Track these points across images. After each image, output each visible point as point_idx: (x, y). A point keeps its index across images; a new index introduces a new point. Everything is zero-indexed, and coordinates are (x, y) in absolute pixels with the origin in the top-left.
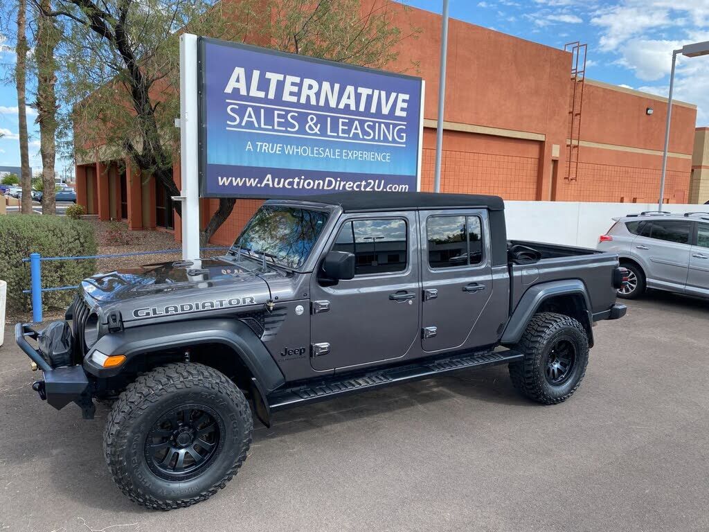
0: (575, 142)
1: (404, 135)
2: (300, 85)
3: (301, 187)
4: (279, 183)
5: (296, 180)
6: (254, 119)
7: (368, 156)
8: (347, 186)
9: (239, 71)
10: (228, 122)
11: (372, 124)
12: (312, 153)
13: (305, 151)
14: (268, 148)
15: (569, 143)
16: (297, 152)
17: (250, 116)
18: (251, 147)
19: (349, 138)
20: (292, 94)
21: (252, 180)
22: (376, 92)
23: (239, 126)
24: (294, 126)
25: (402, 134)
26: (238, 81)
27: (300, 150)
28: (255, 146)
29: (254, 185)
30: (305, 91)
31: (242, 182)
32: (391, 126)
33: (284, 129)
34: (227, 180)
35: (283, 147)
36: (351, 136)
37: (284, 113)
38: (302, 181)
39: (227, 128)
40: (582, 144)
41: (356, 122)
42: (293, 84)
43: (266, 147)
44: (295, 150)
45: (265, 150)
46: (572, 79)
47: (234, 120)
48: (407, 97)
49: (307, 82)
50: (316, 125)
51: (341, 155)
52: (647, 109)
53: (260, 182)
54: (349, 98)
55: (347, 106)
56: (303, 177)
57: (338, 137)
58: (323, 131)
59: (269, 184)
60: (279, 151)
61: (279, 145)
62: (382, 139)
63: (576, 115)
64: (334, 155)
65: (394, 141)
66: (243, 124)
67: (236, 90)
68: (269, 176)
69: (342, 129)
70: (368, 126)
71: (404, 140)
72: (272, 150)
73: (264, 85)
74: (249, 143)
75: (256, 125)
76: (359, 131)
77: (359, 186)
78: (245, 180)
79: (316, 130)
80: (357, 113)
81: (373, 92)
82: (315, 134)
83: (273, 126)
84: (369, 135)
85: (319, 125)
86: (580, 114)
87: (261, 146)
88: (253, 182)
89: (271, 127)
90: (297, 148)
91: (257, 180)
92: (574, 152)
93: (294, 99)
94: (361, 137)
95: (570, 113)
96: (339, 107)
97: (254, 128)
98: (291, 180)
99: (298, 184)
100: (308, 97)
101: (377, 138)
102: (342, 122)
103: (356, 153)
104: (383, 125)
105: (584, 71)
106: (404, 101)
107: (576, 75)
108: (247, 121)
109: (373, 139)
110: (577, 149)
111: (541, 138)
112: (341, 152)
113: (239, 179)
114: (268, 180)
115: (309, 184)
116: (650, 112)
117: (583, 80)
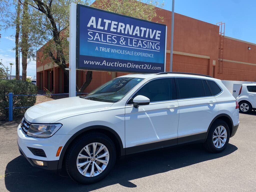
0: (221, 60)
1: (159, 47)
2: (117, 25)
3: (117, 66)
4: (109, 64)
5: (116, 63)
6: (99, 38)
7: (144, 55)
8: (136, 66)
9: (93, 18)
10: (88, 39)
11: (146, 42)
12: (122, 52)
13: (119, 52)
14: (104, 50)
15: (219, 60)
16: (116, 52)
17: (97, 36)
18: (97, 49)
20: (114, 28)
21: (98, 62)
22: (148, 29)
23: (93, 40)
24: (115, 42)
25: (158, 47)
26: (93, 22)
27: (117, 51)
28: (99, 49)
29: (98, 64)
30: (119, 28)
31: (94, 63)
32: (154, 43)
33: (111, 42)
34: (88, 62)
35: (110, 50)
36: (138, 46)
37: (111, 36)
38: (118, 64)
39: (88, 41)
40: (224, 60)
41: (140, 41)
42: (115, 25)
43: (103, 49)
44: (115, 51)
45: (103, 50)
46: (219, 36)
47: (91, 38)
48: (160, 32)
49: (120, 24)
50: (124, 41)
52: (248, 48)
53: (101, 63)
54: (137, 31)
55: (136, 34)
56: (118, 62)
57: (133, 46)
58: (127, 44)
59: (105, 64)
60: (109, 51)
61: (109, 49)
62: (150, 48)
64: (131, 54)
65: (155, 49)
66: (95, 39)
67: (92, 26)
68: (105, 61)
69: (134, 43)
71: (159, 49)
72: (106, 50)
73: (103, 24)
74: (97, 47)
75: (100, 40)
76: (141, 45)
77: (141, 67)
79: (124, 43)
80: (140, 37)
82: (124, 45)
83: (107, 41)
84: (145, 46)
86: (223, 49)
87: (102, 49)
91: (100, 62)
93: (115, 31)
94: (142, 47)
95: (219, 48)
96: (133, 35)
97: (98, 41)
98: (114, 63)
100: (121, 30)
102: (134, 41)
103: (140, 54)
104: (150, 43)
105: (224, 33)
107: (221, 35)
108: (96, 38)
109: (147, 48)
110: (222, 62)
111: (208, 57)
112: (134, 53)
113: (92, 62)
114: (104, 63)
115: (121, 65)
116: (250, 49)
117: (224, 36)
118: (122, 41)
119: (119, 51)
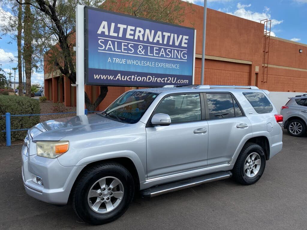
0: (266, 65)
2: (135, 31)
3: (135, 80)
4: (124, 78)
5: (133, 77)
6: (112, 47)
7: (168, 66)
8: (158, 80)
9: (105, 23)
10: (99, 48)
11: (170, 50)
12: (141, 64)
14: (119, 61)
15: (263, 66)
16: (133, 63)
17: (110, 45)
18: (110, 60)
19: (159, 57)
20: (130, 35)
21: (111, 76)
22: (172, 35)
23: (104, 50)
24: (132, 51)
25: (185, 55)
26: (104, 28)
27: (135, 62)
28: (112, 60)
29: (112, 79)
30: (137, 34)
31: (106, 77)
32: (180, 51)
33: (127, 52)
34: (98, 76)
35: (126, 61)
36: (160, 55)
37: (127, 44)
38: (136, 77)
39: (99, 51)
40: (269, 66)
41: (163, 49)
42: (131, 30)
43: (118, 60)
44: (132, 62)
45: (117, 61)
46: (264, 36)
47: (102, 47)
48: (187, 37)
49: (138, 29)
50: (142, 50)
51: (155, 65)
52: (300, 50)
53: (115, 77)
54: (159, 37)
55: (158, 41)
56: (136, 75)
57: (153, 56)
58: (146, 53)
59: (119, 79)
60: (124, 62)
61: (124, 60)
62: (175, 57)
63: (266, 52)
64: (152, 65)
65: (181, 58)
66: (107, 49)
67: (103, 33)
68: (119, 75)
69: (156, 52)
70: (169, 51)
71: (186, 58)
72: (121, 62)
73: (117, 30)
74: (110, 58)
75: (113, 50)
76: (164, 54)
77: (164, 80)
78: (107, 77)
79: (143, 53)
80: (163, 44)
81: (171, 35)
82: (142, 55)
83: (121, 50)
84: (169, 55)
85: (144, 50)
86: (268, 52)
87: (116, 60)
88: (111, 78)
89: (120, 51)
90: (133, 61)
91: (113, 76)
92: (266, 69)
93: (132, 37)
94: (165, 56)
95: (263, 52)
96: (154, 42)
97: (111, 51)
98: (131, 77)
99: (134, 78)
100: (139, 36)
101: (173, 57)
102: (156, 49)
103: (162, 64)
104: (175, 51)
105: (270, 33)
106: (186, 39)
107: (266, 34)
108: (108, 47)
109: (171, 58)
110: (267, 68)
111: (250, 63)
112: (155, 64)
113: (104, 76)
114: (119, 77)
115: (139, 79)
116: (301, 51)
117: (269, 36)
118: (140, 49)
119: (137, 62)
